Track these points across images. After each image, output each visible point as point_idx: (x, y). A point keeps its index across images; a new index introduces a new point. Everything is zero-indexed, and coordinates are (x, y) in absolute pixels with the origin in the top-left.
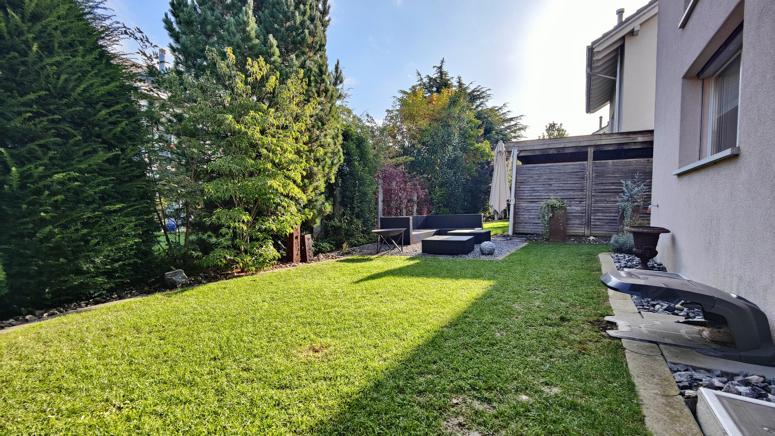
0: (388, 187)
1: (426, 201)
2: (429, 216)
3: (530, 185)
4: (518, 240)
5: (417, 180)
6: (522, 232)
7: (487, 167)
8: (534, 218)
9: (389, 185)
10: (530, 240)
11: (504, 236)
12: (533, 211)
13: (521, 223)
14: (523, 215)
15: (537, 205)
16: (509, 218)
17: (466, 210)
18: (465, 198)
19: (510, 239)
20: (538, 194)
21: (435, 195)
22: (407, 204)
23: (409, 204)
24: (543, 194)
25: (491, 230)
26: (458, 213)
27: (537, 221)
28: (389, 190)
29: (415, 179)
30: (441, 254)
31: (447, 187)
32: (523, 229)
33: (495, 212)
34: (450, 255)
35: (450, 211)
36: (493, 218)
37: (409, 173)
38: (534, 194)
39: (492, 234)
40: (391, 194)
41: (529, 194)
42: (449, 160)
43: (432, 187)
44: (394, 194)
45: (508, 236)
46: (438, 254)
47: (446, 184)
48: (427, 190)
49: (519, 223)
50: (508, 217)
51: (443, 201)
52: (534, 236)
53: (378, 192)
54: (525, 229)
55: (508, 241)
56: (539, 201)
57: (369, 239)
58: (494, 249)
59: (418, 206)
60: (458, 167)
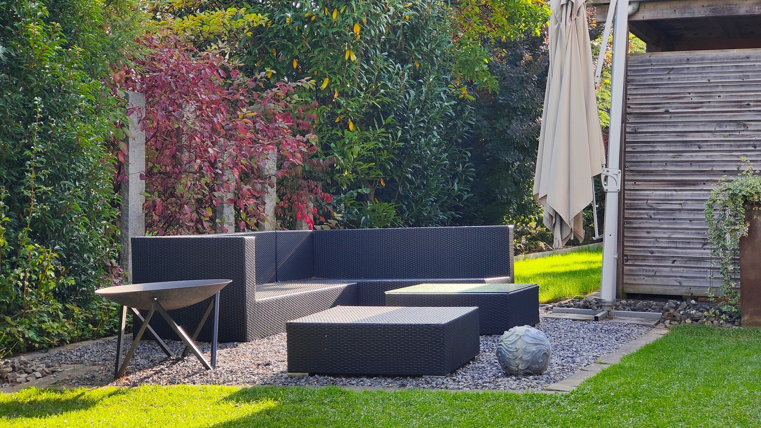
0: (165, 124)
1: (308, 176)
2: (322, 233)
3: (674, 124)
4: (634, 320)
5: (276, 99)
6: (647, 290)
7: (527, 56)
8: (687, 241)
9: (168, 115)
10: (673, 318)
11: (587, 306)
12: (684, 216)
13: (644, 258)
14: (649, 230)
15: (697, 195)
16: (601, 240)
17: (457, 209)
18: (454, 165)
19: (608, 316)
20: (701, 156)
21: (344, 155)
22: (238, 189)
23: (246, 188)
24: (717, 157)
25: (540, 282)
26: (429, 221)
27: (697, 253)
28: (169, 133)
29: (268, 94)
30: (358, 376)
31: (388, 126)
32: (649, 281)
33: (555, 216)
34: (393, 376)
35: (400, 212)
36: (550, 241)
37: (249, 71)
38: (686, 157)
39: (543, 297)
40: (180, 149)
41: (669, 157)
42: (393, 29)
43: (334, 125)
44: (189, 148)
45: (600, 304)
46: (348, 376)
47: (386, 115)
48: (313, 138)
49: (636, 258)
50: (597, 236)
51: (373, 176)
52: (689, 306)
53: (126, 140)
54: (658, 281)
55: (599, 324)
56: (704, 182)
57: (87, 321)
58: (546, 355)
59: (280, 196)
60: (429, 57)
